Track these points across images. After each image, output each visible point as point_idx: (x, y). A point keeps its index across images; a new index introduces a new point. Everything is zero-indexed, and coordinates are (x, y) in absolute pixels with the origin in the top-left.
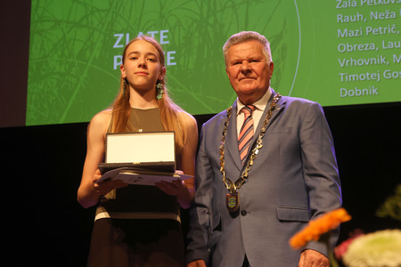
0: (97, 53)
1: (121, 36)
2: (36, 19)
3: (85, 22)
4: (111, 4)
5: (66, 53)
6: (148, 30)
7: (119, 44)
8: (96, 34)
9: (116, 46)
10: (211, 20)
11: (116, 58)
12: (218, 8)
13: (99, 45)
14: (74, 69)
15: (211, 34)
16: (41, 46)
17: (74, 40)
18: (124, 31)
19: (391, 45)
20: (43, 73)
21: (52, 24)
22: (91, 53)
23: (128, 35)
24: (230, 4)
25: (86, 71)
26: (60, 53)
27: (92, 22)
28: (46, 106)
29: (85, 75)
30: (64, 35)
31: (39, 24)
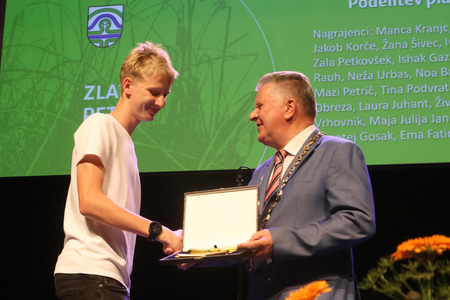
0: (66, 105)
1: (92, 87)
2: (6, 68)
3: (55, 73)
4: (83, 55)
5: (35, 103)
7: (90, 96)
8: (67, 85)
9: (86, 98)
10: (186, 75)
11: (86, 110)
12: (193, 62)
13: (69, 96)
14: (43, 120)
15: (185, 89)
16: (10, 95)
17: (44, 90)
18: (95, 83)
19: (368, 107)
20: (11, 124)
21: (22, 73)
22: (61, 105)
23: (99, 87)
24: (205, 58)
25: (55, 123)
26: (28, 104)
27: (63, 73)
28: (12, 157)
29: (54, 126)
30: (34, 85)
31: (9, 74)
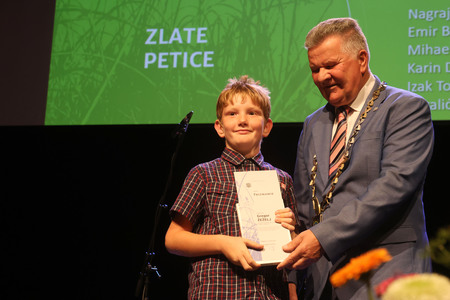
0: (126, 49)
1: (154, 31)
2: (61, 7)
3: (115, 14)
5: (93, 46)
6: (184, 26)
7: (152, 40)
8: (127, 28)
9: (148, 42)
10: (255, 20)
11: (147, 55)
12: (263, 7)
13: (130, 40)
14: (101, 65)
15: (254, 36)
16: (66, 37)
17: (103, 33)
18: (158, 26)
20: (66, 68)
21: (78, 14)
22: (120, 49)
23: (162, 31)
24: (276, 2)
25: (114, 68)
26: (86, 47)
27: (123, 15)
28: (67, 104)
29: (112, 72)
30: (92, 27)
31: (64, 13)
